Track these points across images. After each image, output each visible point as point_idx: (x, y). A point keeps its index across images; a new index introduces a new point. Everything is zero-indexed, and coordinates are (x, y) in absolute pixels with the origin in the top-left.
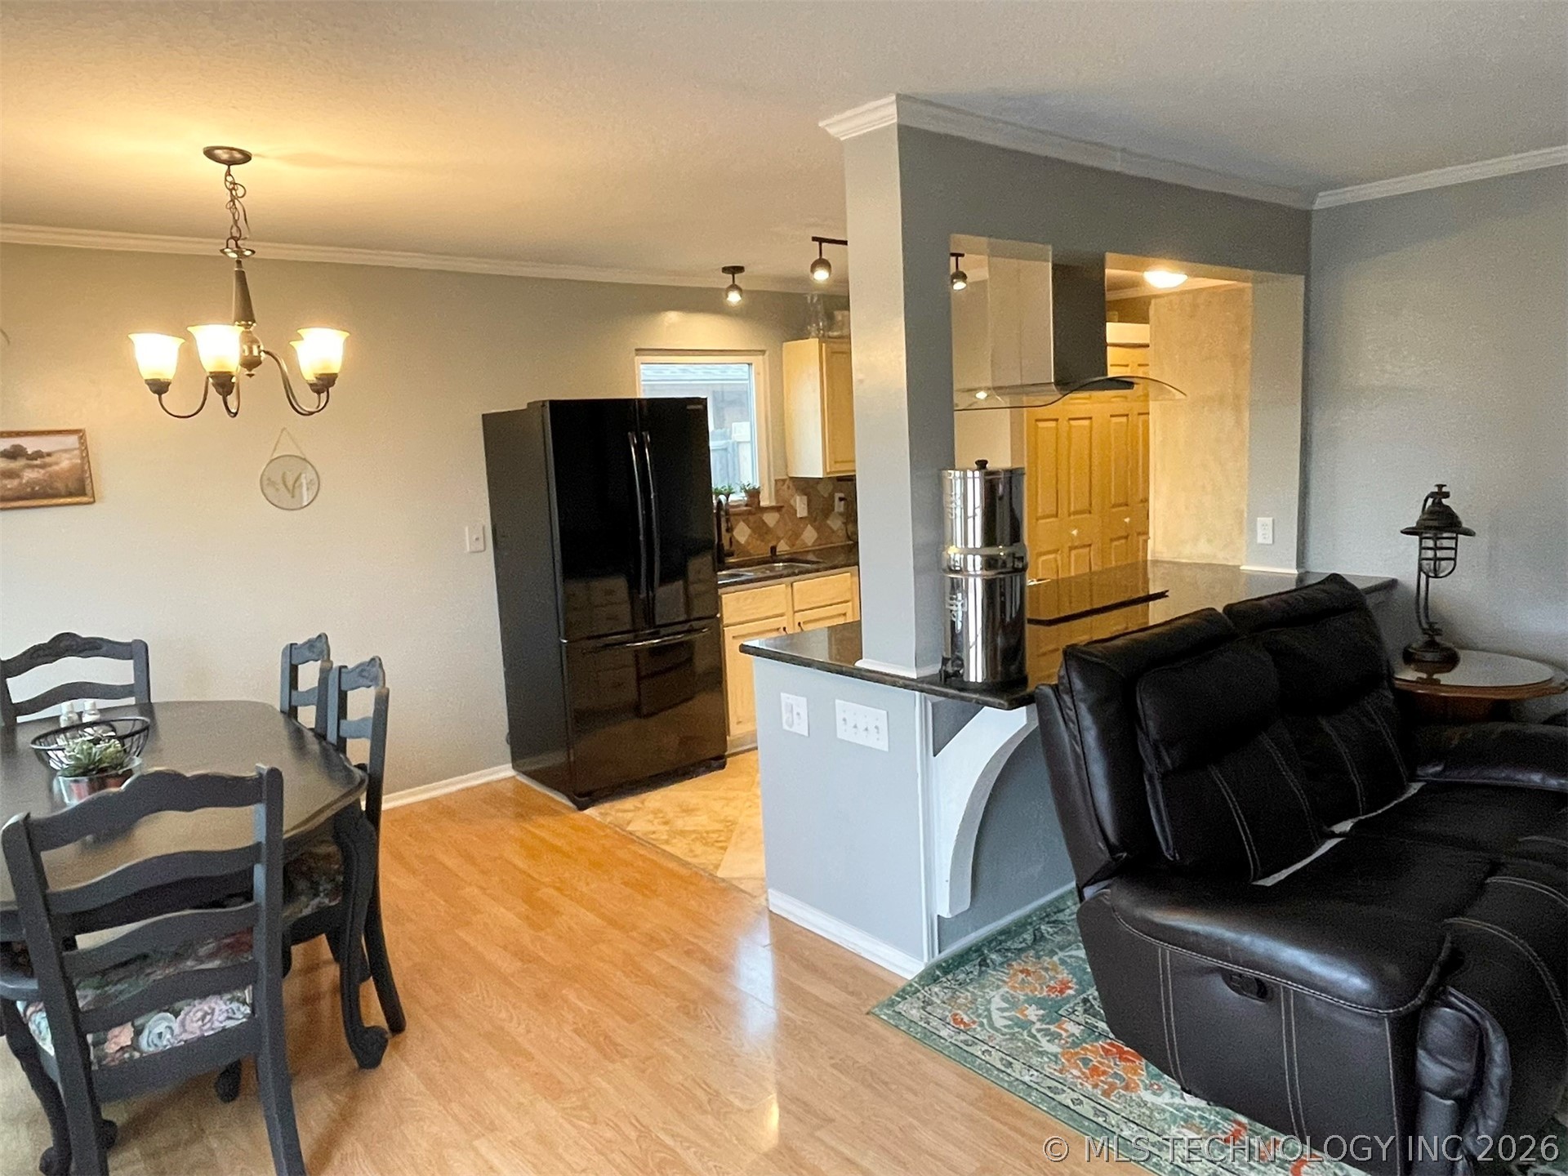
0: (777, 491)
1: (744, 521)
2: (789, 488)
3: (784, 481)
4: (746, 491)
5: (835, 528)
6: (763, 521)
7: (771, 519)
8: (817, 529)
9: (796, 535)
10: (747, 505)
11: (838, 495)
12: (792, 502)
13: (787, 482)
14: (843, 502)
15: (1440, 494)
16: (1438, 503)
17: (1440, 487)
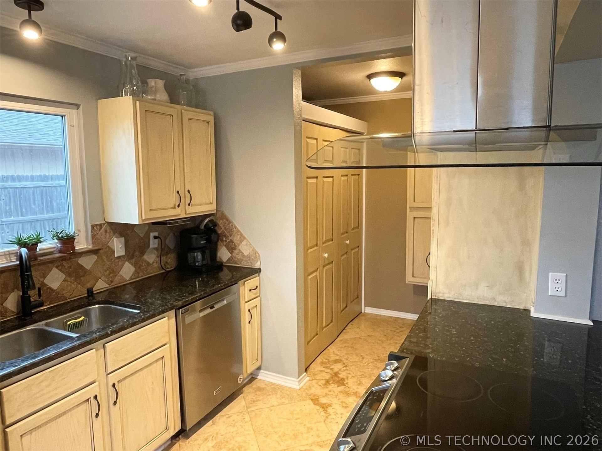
0: (93, 237)
1: (57, 267)
2: (106, 231)
3: (101, 225)
4: (59, 239)
5: (151, 261)
6: (78, 264)
7: (87, 262)
8: (135, 265)
9: (114, 272)
10: (60, 252)
11: (152, 235)
12: (110, 244)
13: (104, 227)
14: (157, 240)
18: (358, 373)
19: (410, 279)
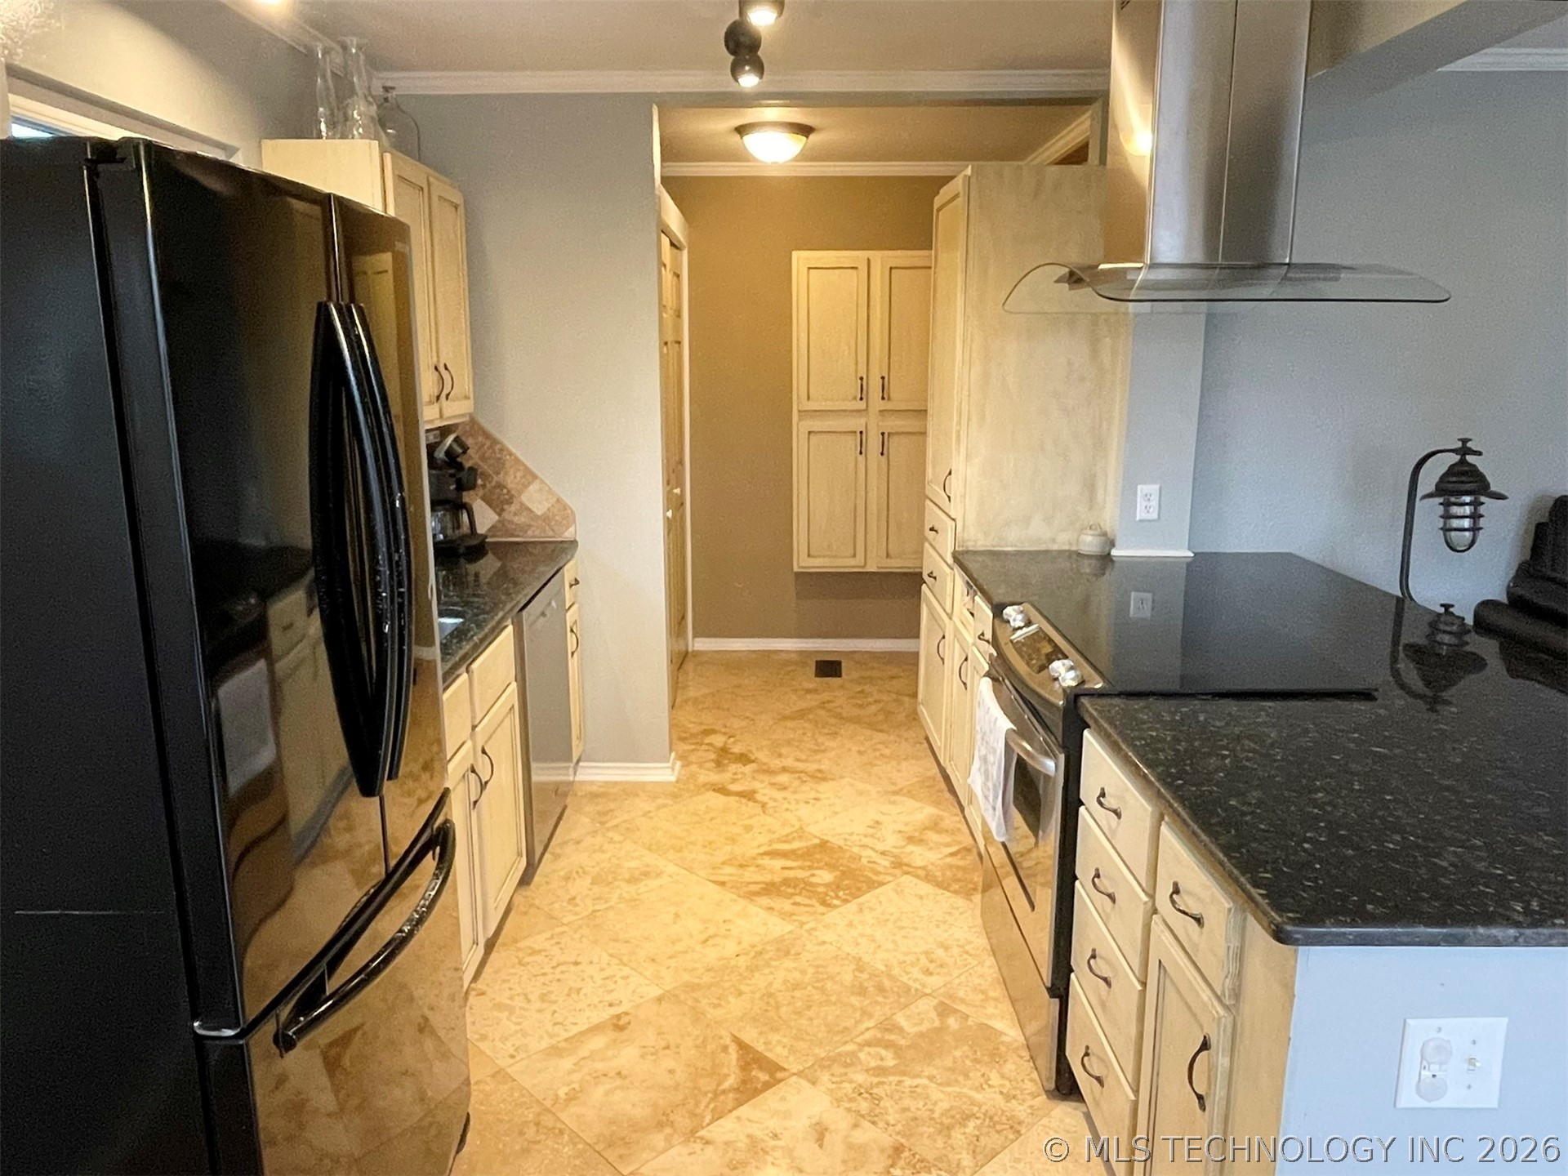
15: (1464, 451)
16: (1463, 462)
17: (1465, 441)
18: (765, 743)
19: (802, 562)
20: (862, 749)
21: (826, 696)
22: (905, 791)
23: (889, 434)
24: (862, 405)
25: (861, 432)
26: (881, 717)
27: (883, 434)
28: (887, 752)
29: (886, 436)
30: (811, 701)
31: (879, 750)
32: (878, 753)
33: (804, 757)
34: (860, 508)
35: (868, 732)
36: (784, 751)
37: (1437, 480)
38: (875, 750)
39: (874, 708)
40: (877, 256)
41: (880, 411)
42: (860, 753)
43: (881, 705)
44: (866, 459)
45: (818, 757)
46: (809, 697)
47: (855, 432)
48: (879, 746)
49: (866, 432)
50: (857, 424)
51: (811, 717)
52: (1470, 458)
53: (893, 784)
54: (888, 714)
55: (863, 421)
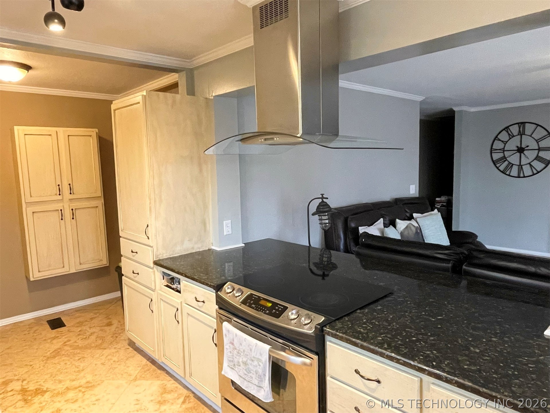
15: (323, 198)
16: (323, 201)
17: (322, 195)
18: (46, 377)
19: (35, 275)
20: (103, 361)
21: (64, 339)
22: (138, 377)
23: (75, 209)
24: (60, 197)
25: (61, 210)
26: (100, 342)
27: (72, 210)
28: (115, 359)
29: (74, 210)
30: (57, 344)
31: (111, 359)
32: (112, 361)
33: (74, 377)
34: (64, 244)
35: (99, 351)
36: (60, 377)
37: (316, 208)
38: (109, 360)
39: (93, 337)
40: (60, 130)
41: (69, 199)
42: (103, 364)
43: (96, 334)
44: (65, 221)
45: (82, 374)
46: (55, 341)
47: (58, 210)
48: (109, 357)
49: (64, 209)
50: (59, 206)
51: (63, 352)
52: (324, 200)
53: (130, 375)
54: (103, 338)
55: (62, 205)
